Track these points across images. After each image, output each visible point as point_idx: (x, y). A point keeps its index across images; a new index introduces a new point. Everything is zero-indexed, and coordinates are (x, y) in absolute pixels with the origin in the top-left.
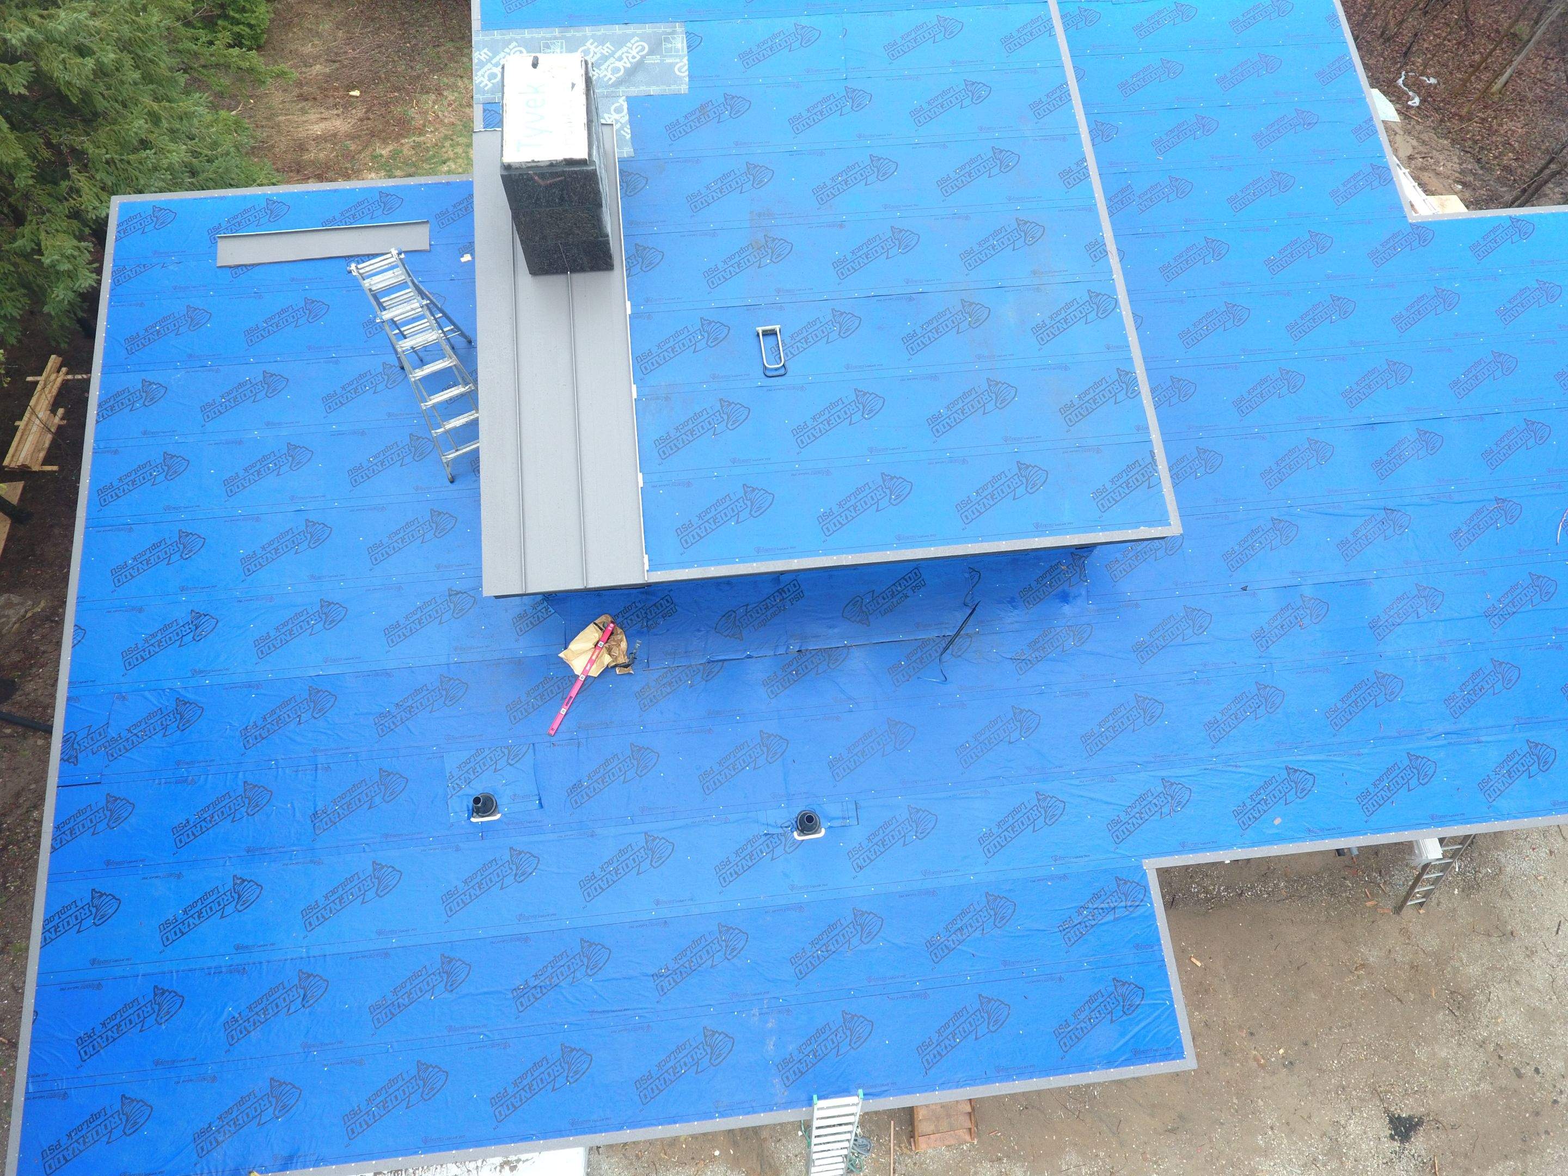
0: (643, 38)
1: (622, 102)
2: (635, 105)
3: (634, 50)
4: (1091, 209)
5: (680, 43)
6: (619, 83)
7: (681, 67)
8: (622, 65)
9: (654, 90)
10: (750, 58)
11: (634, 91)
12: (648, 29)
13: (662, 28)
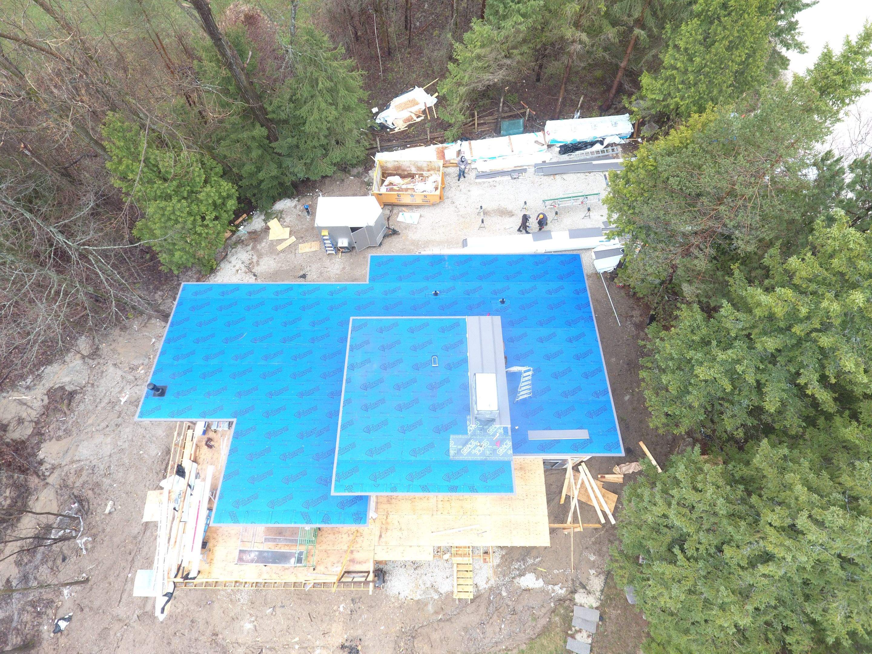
0: (462, 455)
1: (469, 433)
2: (465, 432)
3: (466, 450)
4: (346, 392)
5: (452, 452)
6: (470, 439)
7: (452, 444)
8: (468, 446)
9: (460, 436)
10: (431, 446)
11: (466, 437)
12: (461, 458)
13: (457, 458)
